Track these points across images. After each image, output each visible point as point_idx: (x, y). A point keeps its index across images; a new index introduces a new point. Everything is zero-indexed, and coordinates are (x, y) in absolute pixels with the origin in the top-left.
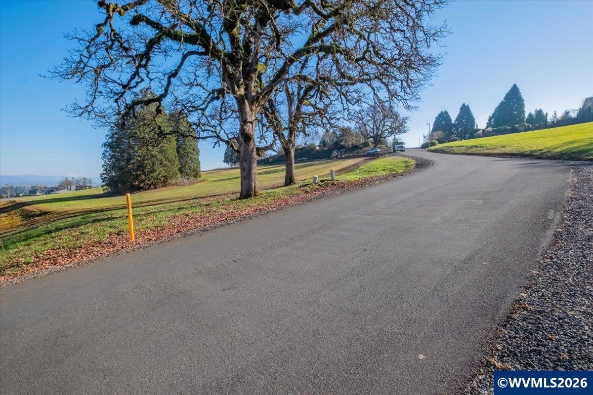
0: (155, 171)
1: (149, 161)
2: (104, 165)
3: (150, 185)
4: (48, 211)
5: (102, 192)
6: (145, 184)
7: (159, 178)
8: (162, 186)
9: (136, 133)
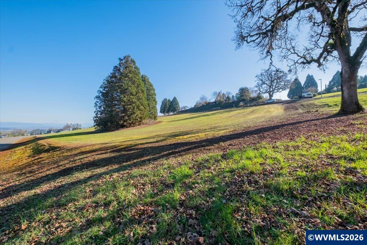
0: (134, 113)
1: (131, 106)
2: (96, 111)
3: (131, 124)
4: (56, 146)
5: (94, 130)
6: (127, 123)
7: (137, 118)
8: (139, 125)
9: (122, 86)
